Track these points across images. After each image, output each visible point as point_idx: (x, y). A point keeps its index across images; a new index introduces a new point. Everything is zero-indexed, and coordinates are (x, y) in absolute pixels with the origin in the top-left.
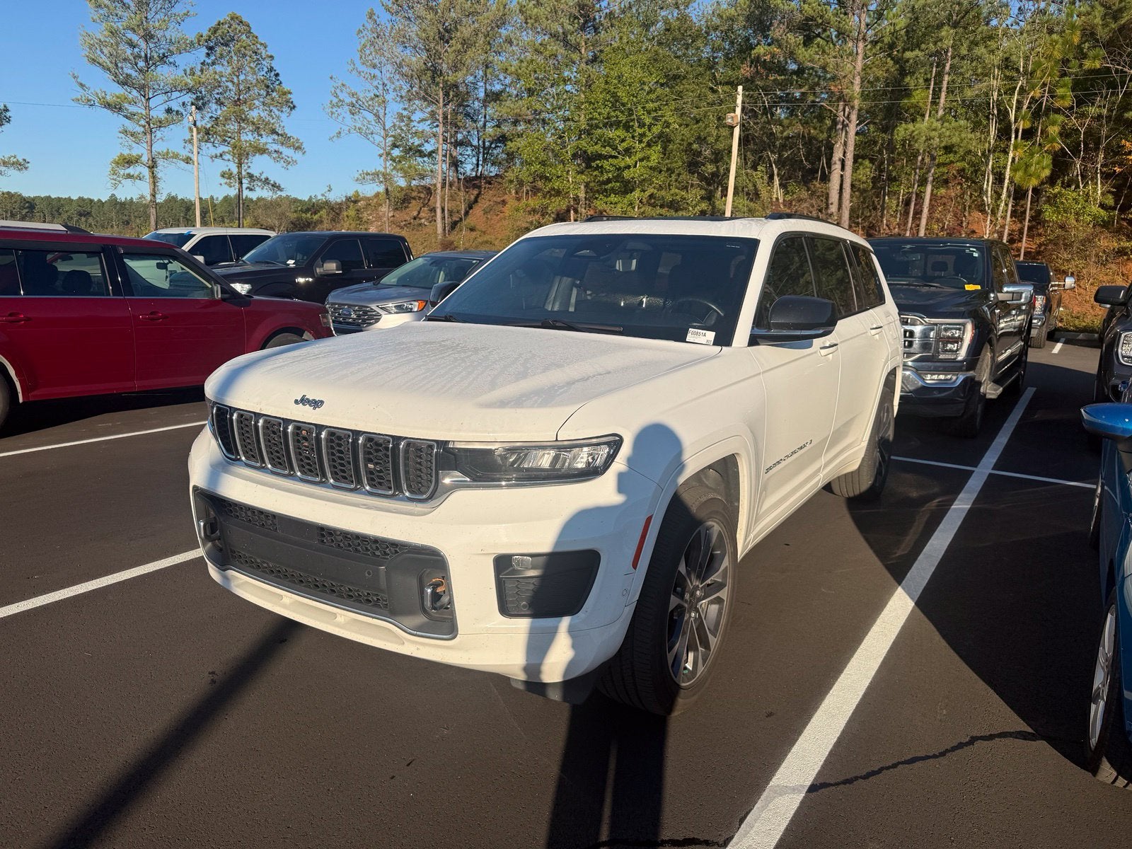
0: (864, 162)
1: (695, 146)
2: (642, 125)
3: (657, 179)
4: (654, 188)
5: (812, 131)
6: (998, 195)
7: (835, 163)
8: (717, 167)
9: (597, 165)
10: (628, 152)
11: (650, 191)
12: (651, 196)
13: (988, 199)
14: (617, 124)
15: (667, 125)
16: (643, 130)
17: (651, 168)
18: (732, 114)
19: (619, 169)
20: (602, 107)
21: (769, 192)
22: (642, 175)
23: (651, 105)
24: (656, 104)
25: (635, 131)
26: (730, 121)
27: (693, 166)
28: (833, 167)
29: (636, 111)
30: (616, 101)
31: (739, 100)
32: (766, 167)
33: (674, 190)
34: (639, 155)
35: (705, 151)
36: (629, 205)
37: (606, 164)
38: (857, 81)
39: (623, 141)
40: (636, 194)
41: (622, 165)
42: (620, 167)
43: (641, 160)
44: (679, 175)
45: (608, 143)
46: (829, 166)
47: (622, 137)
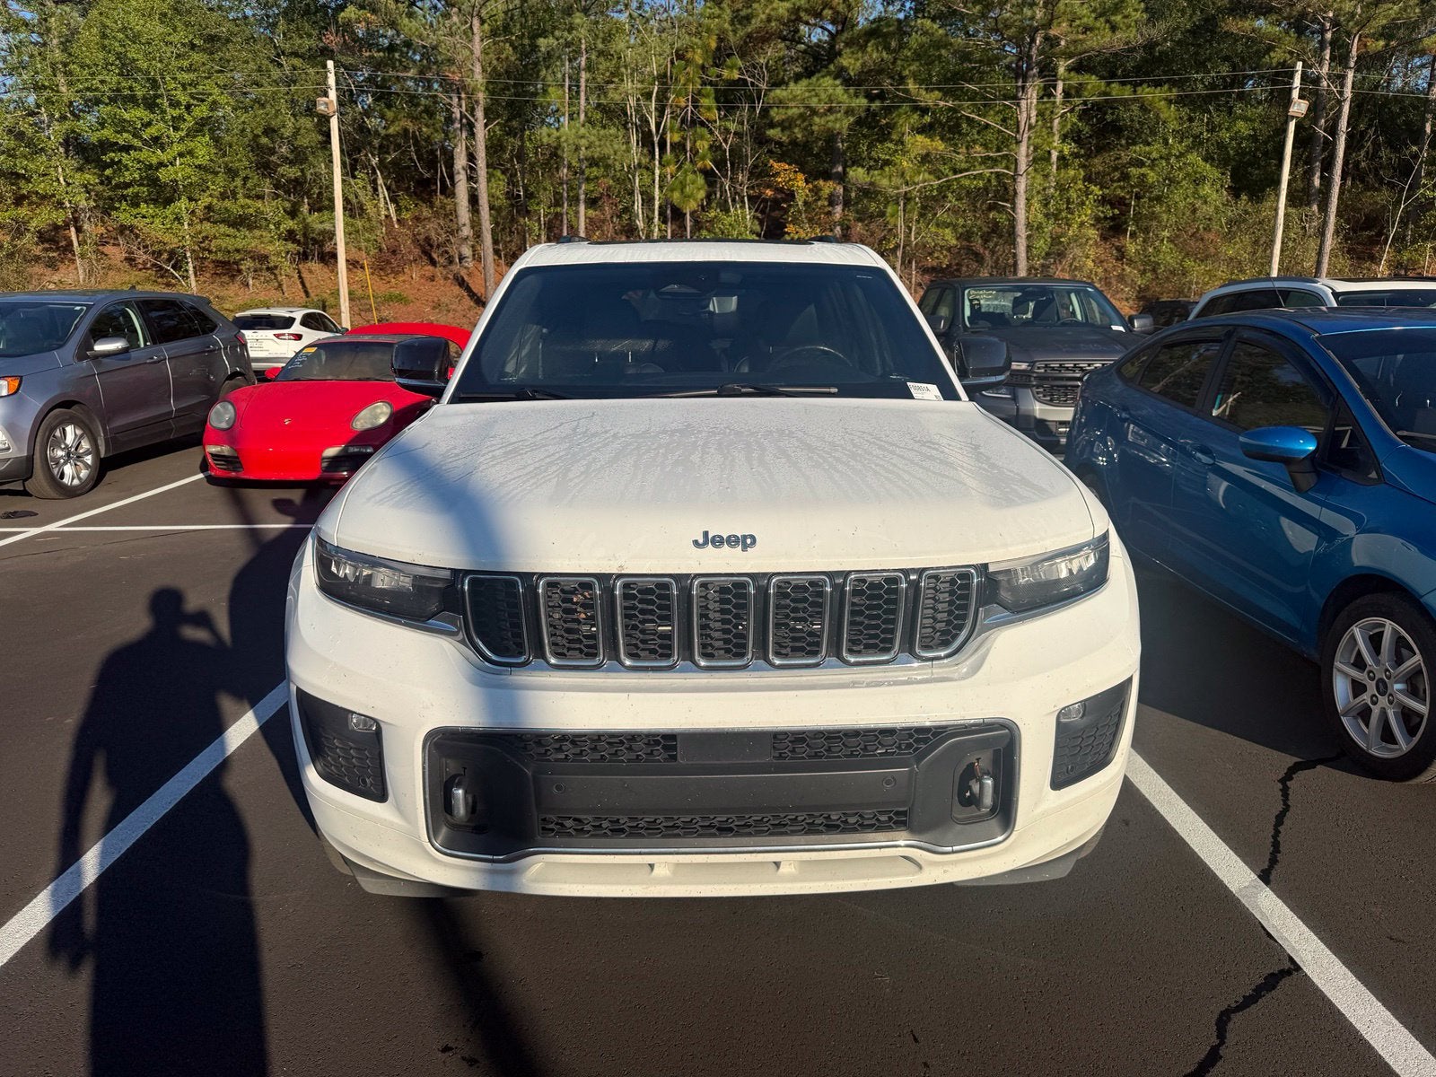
0: (495, 172)
1: (264, 140)
2: (175, 104)
3: (213, 183)
4: (211, 196)
5: (424, 129)
6: (649, 220)
7: (459, 173)
8: (302, 171)
9: (112, 160)
10: (156, 141)
11: (205, 200)
12: (209, 208)
13: (640, 224)
14: (132, 100)
15: (214, 106)
16: (178, 111)
17: (199, 167)
18: (325, 99)
19: (150, 167)
20: (105, 72)
21: (376, 206)
22: (189, 178)
23: (187, 77)
24: (192, 76)
25: (165, 112)
26: (322, 108)
27: (265, 168)
28: (457, 178)
29: (165, 83)
30: (127, 68)
31: (332, 80)
32: (368, 174)
33: (242, 201)
34: (177, 148)
35: (280, 147)
36: (175, 219)
37: (125, 158)
38: (478, 69)
39: (149, 124)
40: (182, 204)
41: (154, 161)
42: (151, 165)
43: (181, 155)
44: (246, 179)
45: (122, 126)
46: (451, 177)
47: (146, 120)
